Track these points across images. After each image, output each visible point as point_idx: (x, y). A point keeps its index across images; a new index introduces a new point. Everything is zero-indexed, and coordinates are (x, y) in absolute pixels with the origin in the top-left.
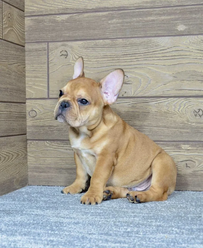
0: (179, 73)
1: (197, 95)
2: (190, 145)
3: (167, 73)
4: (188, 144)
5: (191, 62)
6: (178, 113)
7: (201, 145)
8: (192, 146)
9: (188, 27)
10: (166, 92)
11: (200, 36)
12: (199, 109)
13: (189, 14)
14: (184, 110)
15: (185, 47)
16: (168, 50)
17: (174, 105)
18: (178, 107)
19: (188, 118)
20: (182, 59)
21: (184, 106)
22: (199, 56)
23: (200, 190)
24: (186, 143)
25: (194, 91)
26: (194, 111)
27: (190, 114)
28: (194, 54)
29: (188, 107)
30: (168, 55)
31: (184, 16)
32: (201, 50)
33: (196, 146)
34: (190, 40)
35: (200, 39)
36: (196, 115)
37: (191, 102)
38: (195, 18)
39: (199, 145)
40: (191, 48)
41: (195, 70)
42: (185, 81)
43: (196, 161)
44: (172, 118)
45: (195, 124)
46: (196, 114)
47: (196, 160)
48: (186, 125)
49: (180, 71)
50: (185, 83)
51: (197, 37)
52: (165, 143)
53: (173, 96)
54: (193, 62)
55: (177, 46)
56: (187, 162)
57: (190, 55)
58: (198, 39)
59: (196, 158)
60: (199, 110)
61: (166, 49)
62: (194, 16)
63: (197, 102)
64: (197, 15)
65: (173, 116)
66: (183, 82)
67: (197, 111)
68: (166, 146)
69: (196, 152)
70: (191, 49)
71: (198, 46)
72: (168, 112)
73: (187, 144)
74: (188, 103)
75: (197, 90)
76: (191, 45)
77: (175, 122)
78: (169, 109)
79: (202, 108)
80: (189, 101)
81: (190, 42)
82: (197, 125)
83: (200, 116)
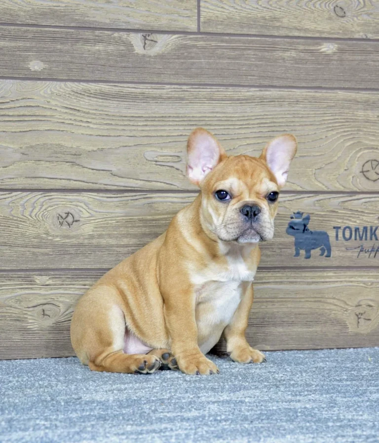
0: (32, 147)
1: (64, 188)
2: (50, 277)
3: (9, 146)
4: (46, 275)
5: (54, 128)
6: (29, 219)
7: (69, 276)
8: (53, 278)
9: (48, 66)
10: (8, 182)
11: (69, 83)
12: (67, 212)
13: (49, 43)
14: (41, 215)
15: (43, 100)
16: (12, 105)
17: (23, 205)
18: (30, 209)
19: (48, 227)
20: (38, 123)
21: (41, 208)
22: (67, 119)
23: (67, 355)
24: (43, 273)
25: (59, 181)
26: (58, 215)
27: (51, 222)
28: (60, 116)
29: (48, 208)
30: (11, 114)
31: (40, 45)
32: (71, 108)
33: (61, 278)
34: (53, 90)
35: (70, 88)
36: (61, 224)
37: (53, 200)
38: (61, 51)
39: (66, 276)
40: (53, 103)
41: (60, 143)
42: (42, 162)
43: (61, 305)
44: (18, 228)
45: (59, 239)
46: (61, 220)
47: (60, 302)
48: (44, 241)
49: (34, 144)
50: (43, 166)
51: (65, 85)
52: (5, 273)
53: (21, 188)
54: (58, 129)
55: (28, 99)
56: (44, 307)
57: (52, 116)
58: (66, 89)
59: (61, 299)
60: (68, 214)
61: (8, 102)
62: (59, 47)
63: (63, 200)
64: (64, 45)
65: (21, 225)
66: (39, 164)
67: (64, 216)
68: (6, 280)
69: (60, 288)
70: (53, 106)
71: (65, 102)
72: (11, 217)
73: (44, 275)
74: (48, 201)
75: (63, 179)
76: (53, 98)
77: (23, 235)
78: (12, 213)
79: (72, 211)
80: (50, 197)
81: (52, 93)
82: (64, 241)
83: (68, 224)
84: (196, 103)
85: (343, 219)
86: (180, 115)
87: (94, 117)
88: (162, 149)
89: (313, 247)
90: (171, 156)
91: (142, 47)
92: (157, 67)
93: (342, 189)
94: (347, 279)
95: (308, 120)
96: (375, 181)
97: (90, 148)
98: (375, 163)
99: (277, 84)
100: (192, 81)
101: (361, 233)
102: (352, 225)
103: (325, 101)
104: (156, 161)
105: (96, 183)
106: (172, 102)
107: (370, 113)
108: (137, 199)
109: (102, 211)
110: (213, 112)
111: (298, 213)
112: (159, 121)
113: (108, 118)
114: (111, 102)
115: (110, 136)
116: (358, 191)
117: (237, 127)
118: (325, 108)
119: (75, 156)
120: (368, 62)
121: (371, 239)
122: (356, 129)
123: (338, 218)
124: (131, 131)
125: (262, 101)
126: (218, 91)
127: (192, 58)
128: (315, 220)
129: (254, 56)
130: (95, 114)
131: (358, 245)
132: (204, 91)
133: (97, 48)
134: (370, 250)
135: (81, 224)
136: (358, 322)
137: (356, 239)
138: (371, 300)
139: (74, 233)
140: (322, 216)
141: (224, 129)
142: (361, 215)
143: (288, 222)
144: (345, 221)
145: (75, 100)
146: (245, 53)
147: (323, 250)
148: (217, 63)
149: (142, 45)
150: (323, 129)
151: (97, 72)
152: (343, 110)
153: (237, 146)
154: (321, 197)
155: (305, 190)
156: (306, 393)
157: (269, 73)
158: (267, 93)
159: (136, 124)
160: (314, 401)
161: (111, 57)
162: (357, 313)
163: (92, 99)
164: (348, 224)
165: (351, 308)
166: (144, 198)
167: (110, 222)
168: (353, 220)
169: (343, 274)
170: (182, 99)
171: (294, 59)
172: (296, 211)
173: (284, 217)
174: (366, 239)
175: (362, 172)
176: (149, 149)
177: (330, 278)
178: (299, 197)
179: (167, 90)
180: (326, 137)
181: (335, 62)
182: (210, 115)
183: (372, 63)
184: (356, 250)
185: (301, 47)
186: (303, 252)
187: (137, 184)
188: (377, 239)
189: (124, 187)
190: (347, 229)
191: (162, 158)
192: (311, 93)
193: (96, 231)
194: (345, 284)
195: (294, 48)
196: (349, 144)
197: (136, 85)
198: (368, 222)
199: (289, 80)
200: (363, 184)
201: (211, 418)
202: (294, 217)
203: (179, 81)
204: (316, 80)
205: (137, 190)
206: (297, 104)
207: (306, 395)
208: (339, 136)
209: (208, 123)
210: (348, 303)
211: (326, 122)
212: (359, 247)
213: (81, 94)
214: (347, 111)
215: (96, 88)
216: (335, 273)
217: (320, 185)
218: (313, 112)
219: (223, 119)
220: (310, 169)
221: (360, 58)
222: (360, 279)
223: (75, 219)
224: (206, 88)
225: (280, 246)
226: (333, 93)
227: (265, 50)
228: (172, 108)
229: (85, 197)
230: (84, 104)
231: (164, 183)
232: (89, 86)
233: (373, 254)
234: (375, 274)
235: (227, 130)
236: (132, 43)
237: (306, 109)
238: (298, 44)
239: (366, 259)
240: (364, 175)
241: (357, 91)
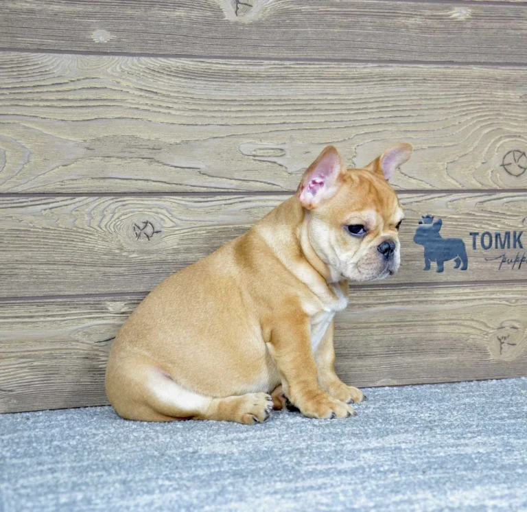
0: (99, 140)
1: (140, 191)
2: (125, 303)
3: (70, 139)
4: (121, 301)
5: (126, 116)
6: (97, 231)
8: (130, 304)
9: (115, 36)
10: (69, 184)
11: (143, 58)
12: (145, 221)
13: (117, 7)
14: (113, 224)
15: (111, 80)
16: (72, 87)
17: (89, 214)
18: (99, 218)
19: (122, 241)
20: (105, 109)
21: (113, 217)
22: (142, 104)
24: (117, 298)
25: (134, 182)
26: (133, 226)
27: (125, 233)
28: (133, 100)
29: (121, 216)
30: (70, 97)
31: (105, 10)
32: (146, 90)
34: (123, 67)
35: (144, 65)
36: (138, 236)
37: (127, 207)
38: (132, 17)
40: (124, 83)
41: (134, 134)
42: (112, 159)
44: (84, 242)
45: (136, 256)
48: (117, 258)
49: (101, 136)
50: (114, 163)
51: (138, 61)
52: (69, 300)
53: (86, 192)
54: (131, 117)
55: (93, 78)
57: (122, 101)
58: (140, 65)
60: (146, 223)
61: (67, 83)
62: (130, 12)
63: (140, 206)
64: (136, 10)
65: (87, 239)
66: (108, 162)
67: (142, 226)
68: (71, 308)
70: (124, 88)
71: (139, 82)
72: (75, 229)
73: (118, 301)
74: (120, 208)
75: (140, 180)
76: (124, 77)
77: (90, 250)
78: (77, 222)
79: (151, 220)
80: (124, 203)
81: (123, 71)
82: (141, 258)
83: (148, 236)
84: (301, 82)
85: (481, 223)
86: (283, 98)
87: (176, 101)
88: (261, 140)
89: (446, 257)
90: (272, 149)
91: (234, 13)
92: (253, 37)
93: (479, 186)
94: (487, 296)
95: (438, 102)
96: (517, 176)
97: (173, 141)
98: (518, 154)
99: (400, 58)
100: (297, 55)
101: (503, 240)
102: (492, 230)
103: (458, 79)
104: (254, 156)
105: (181, 185)
106: (272, 81)
107: (511, 93)
108: (231, 204)
109: (188, 219)
110: (322, 94)
111: (428, 217)
112: (256, 105)
113: (194, 102)
114: (197, 82)
115: (196, 125)
116: (498, 188)
117: (352, 112)
118: (458, 87)
119: (154, 151)
120: (508, 31)
121: (515, 247)
122: (495, 113)
123: (476, 223)
124: (222, 118)
125: (382, 79)
126: (328, 68)
127: (296, 26)
128: (449, 225)
129: (372, 24)
130: (177, 98)
131: (498, 255)
132: (311, 68)
133: (178, 13)
134: (513, 260)
135: (163, 236)
136: (501, 348)
137: (496, 247)
138: (515, 320)
139: (155, 247)
140: (456, 220)
141: (337, 114)
142: (502, 218)
143: (416, 228)
144: (483, 226)
145: (152, 80)
146: (360, 19)
147: (458, 261)
148: (326, 33)
149: (233, 10)
150: (457, 113)
151: (179, 44)
152: (478, 90)
153: (353, 135)
154: (455, 196)
155: (435, 188)
156: (469, 435)
157: (390, 45)
158: (390, 69)
159: (228, 110)
160: (484, 444)
161: (195, 26)
162: (500, 337)
163: (173, 78)
164: (487, 229)
165: (492, 331)
166: (241, 202)
167: (199, 232)
168: (493, 224)
169: (482, 290)
170: (284, 78)
171: (420, 27)
172: (425, 215)
173: (411, 222)
174: (509, 247)
175: (503, 165)
176: (245, 141)
177: (468, 296)
178: (429, 197)
179: (265, 67)
180: (459, 123)
181: (468, 31)
182: (320, 97)
183: (513, 31)
184: (497, 261)
185: (428, 13)
186: (434, 265)
187: (231, 184)
188: (521, 247)
189: (215, 188)
190: (486, 235)
191: (262, 151)
192: (441, 69)
193: (182, 244)
194: (485, 302)
195: (419, 13)
196: (486, 131)
197: (227, 60)
198: (511, 226)
199: (414, 53)
200: (505, 181)
201: (373, 470)
202: (423, 222)
203: (281, 55)
204: (446, 53)
205: (232, 192)
206: (424, 83)
207: (471, 438)
208: (474, 122)
209: (317, 107)
210: (488, 325)
211: (459, 105)
212: (500, 257)
213: (159, 72)
214: (484, 91)
215: (178, 64)
216: (473, 289)
217: (453, 182)
218: (444, 93)
219: (335, 102)
220: (442, 163)
221: (497, 25)
222: (503, 296)
224: (313, 64)
225: (407, 259)
226: (467, 69)
227: (385, 16)
228: (272, 89)
229: (168, 202)
230: (163, 84)
231: (265, 182)
232: (168, 62)
233: (517, 266)
234: (520, 289)
235: (340, 116)
236: (221, 8)
237: (434, 89)
238: (424, 8)
239: (509, 271)
240: (505, 169)
241: (495, 67)
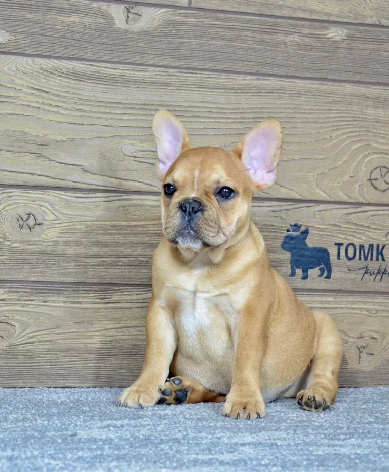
1: (26, 184)
2: (5, 290)
4: (1, 288)
5: (17, 112)
7: (28, 290)
8: (9, 291)
9: (14, 38)
11: (37, 59)
12: (28, 212)
13: (17, 10)
15: (6, 78)
19: (5, 230)
22: (33, 102)
23: (22, 385)
25: (21, 175)
26: (18, 216)
27: (9, 223)
28: (25, 97)
29: (6, 207)
31: (6, 12)
32: (38, 89)
33: (18, 292)
34: (18, 66)
35: (39, 65)
36: (21, 227)
37: (12, 198)
38: (29, 21)
39: (23, 290)
40: (18, 81)
41: (24, 130)
42: (2, 152)
43: (16, 324)
45: (19, 245)
46: (21, 222)
47: (17, 321)
48: (0, 247)
50: (3, 156)
51: (32, 61)
54: (22, 113)
57: (15, 97)
58: (34, 66)
59: (17, 317)
60: (30, 215)
62: (28, 15)
63: (25, 198)
64: (34, 14)
67: (25, 217)
69: (16, 304)
70: (18, 85)
71: (32, 81)
74: (6, 198)
75: (26, 173)
76: (18, 75)
79: (34, 212)
80: (10, 194)
81: (18, 70)
82: (23, 248)
83: (30, 227)
84: (183, 90)
85: (346, 234)
86: (165, 104)
87: (65, 100)
88: (142, 143)
89: (311, 266)
90: (152, 151)
91: (124, 21)
92: (141, 45)
93: (346, 199)
94: (349, 306)
95: (311, 116)
96: (383, 191)
97: (59, 138)
98: (385, 171)
99: (278, 73)
100: (181, 64)
101: (366, 252)
102: (357, 242)
103: (331, 95)
104: (135, 157)
105: (64, 180)
106: (156, 87)
107: (381, 112)
108: (110, 201)
109: (69, 213)
110: (202, 102)
111: (296, 225)
112: (140, 109)
113: (81, 102)
114: (86, 84)
115: (82, 124)
116: (365, 202)
117: (229, 121)
118: (330, 103)
119: (41, 146)
120: (381, 53)
121: (377, 259)
122: (365, 129)
123: (342, 234)
124: (107, 119)
125: (259, 91)
126: (209, 77)
127: (181, 37)
128: (315, 234)
129: (252, 39)
130: (66, 97)
131: (361, 266)
132: (193, 77)
133: (72, 19)
134: (375, 272)
135: (44, 228)
136: (360, 357)
137: (360, 259)
138: (376, 331)
139: (36, 239)
140: (322, 230)
141: (215, 122)
142: (367, 231)
143: (285, 235)
144: (348, 237)
145: (44, 80)
146: (242, 34)
147: (322, 270)
148: (210, 45)
149: (124, 19)
150: (328, 127)
151: (71, 47)
152: (350, 106)
153: (229, 143)
154: (322, 207)
155: (304, 198)
157: (269, 59)
158: (266, 82)
159: (113, 111)
161: (88, 31)
162: (359, 346)
163: (63, 79)
164: (352, 240)
165: (351, 340)
166: (119, 200)
167: (78, 227)
168: (357, 236)
169: (344, 299)
170: (168, 84)
171: (298, 44)
172: (293, 223)
173: (280, 229)
174: (372, 259)
175: (370, 180)
176: (127, 142)
177: (330, 304)
178: (298, 206)
179: (150, 74)
180: (330, 137)
181: (343, 50)
182: (200, 105)
183: (386, 53)
184: (360, 272)
185: (307, 31)
186: (299, 272)
187: (112, 183)
188: (384, 260)
189: (96, 185)
190: (351, 247)
191: (141, 153)
192: (316, 85)
193: (62, 237)
194: (346, 311)
195: (297, 31)
196: (355, 146)
197: (115, 65)
198: (375, 239)
199: (291, 68)
200: (370, 195)
202: (291, 230)
203: (165, 63)
204: (321, 70)
205: (112, 190)
206: (299, 97)
208: (345, 137)
209: (197, 114)
210: (348, 333)
211: (331, 120)
212: (363, 268)
213: (51, 73)
214: (355, 108)
215: (69, 66)
216: (335, 298)
217: (322, 193)
218: (317, 108)
219: (213, 110)
220: (311, 174)
221: (371, 46)
222: (363, 306)
223: (38, 222)
224: (196, 73)
225: (274, 264)
226: (340, 86)
227: (265, 32)
228: (156, 95)
229: (51, 196)
230: (55, 84)
231: (143, 183)
232: (61, 64)
233: (379, 277)
234: (381, 300)
235: (218, 124)
236: (113, 16)
237: (308, 104)
238: (303, 27)
239: (371, 283)
240: (372, 184)
241: (367, 86)
